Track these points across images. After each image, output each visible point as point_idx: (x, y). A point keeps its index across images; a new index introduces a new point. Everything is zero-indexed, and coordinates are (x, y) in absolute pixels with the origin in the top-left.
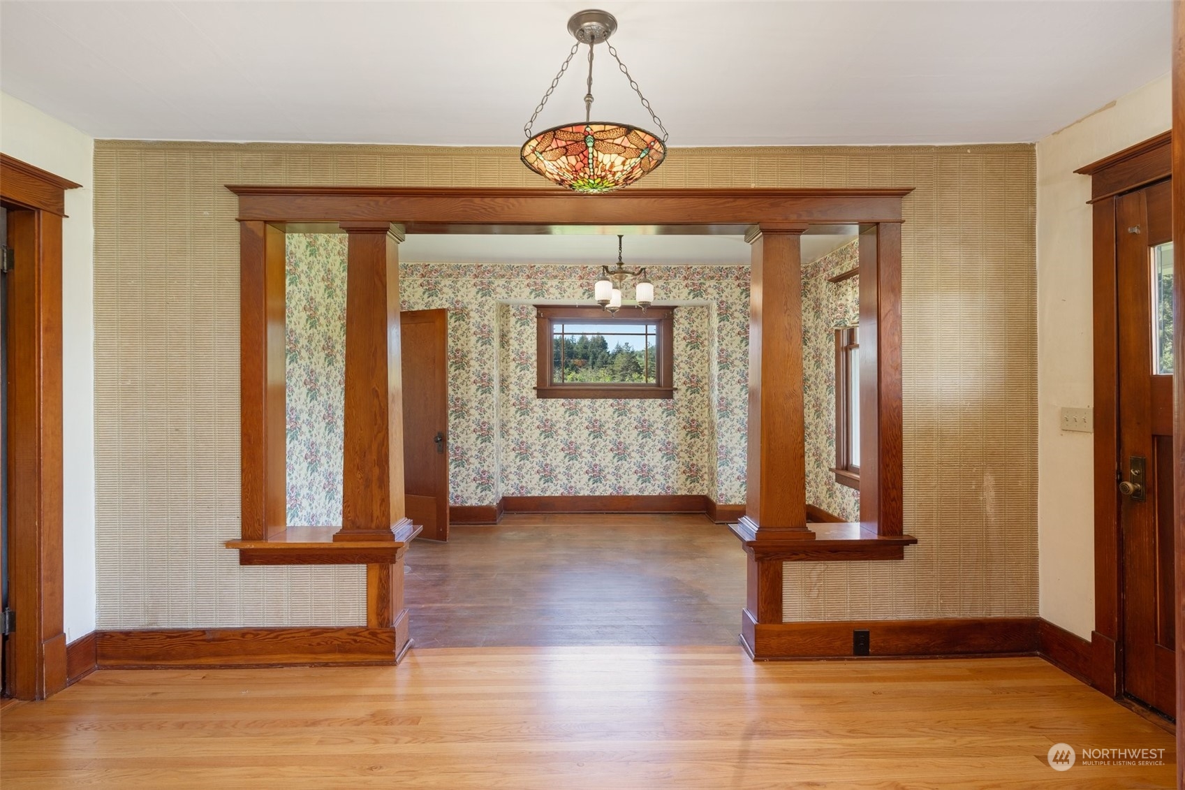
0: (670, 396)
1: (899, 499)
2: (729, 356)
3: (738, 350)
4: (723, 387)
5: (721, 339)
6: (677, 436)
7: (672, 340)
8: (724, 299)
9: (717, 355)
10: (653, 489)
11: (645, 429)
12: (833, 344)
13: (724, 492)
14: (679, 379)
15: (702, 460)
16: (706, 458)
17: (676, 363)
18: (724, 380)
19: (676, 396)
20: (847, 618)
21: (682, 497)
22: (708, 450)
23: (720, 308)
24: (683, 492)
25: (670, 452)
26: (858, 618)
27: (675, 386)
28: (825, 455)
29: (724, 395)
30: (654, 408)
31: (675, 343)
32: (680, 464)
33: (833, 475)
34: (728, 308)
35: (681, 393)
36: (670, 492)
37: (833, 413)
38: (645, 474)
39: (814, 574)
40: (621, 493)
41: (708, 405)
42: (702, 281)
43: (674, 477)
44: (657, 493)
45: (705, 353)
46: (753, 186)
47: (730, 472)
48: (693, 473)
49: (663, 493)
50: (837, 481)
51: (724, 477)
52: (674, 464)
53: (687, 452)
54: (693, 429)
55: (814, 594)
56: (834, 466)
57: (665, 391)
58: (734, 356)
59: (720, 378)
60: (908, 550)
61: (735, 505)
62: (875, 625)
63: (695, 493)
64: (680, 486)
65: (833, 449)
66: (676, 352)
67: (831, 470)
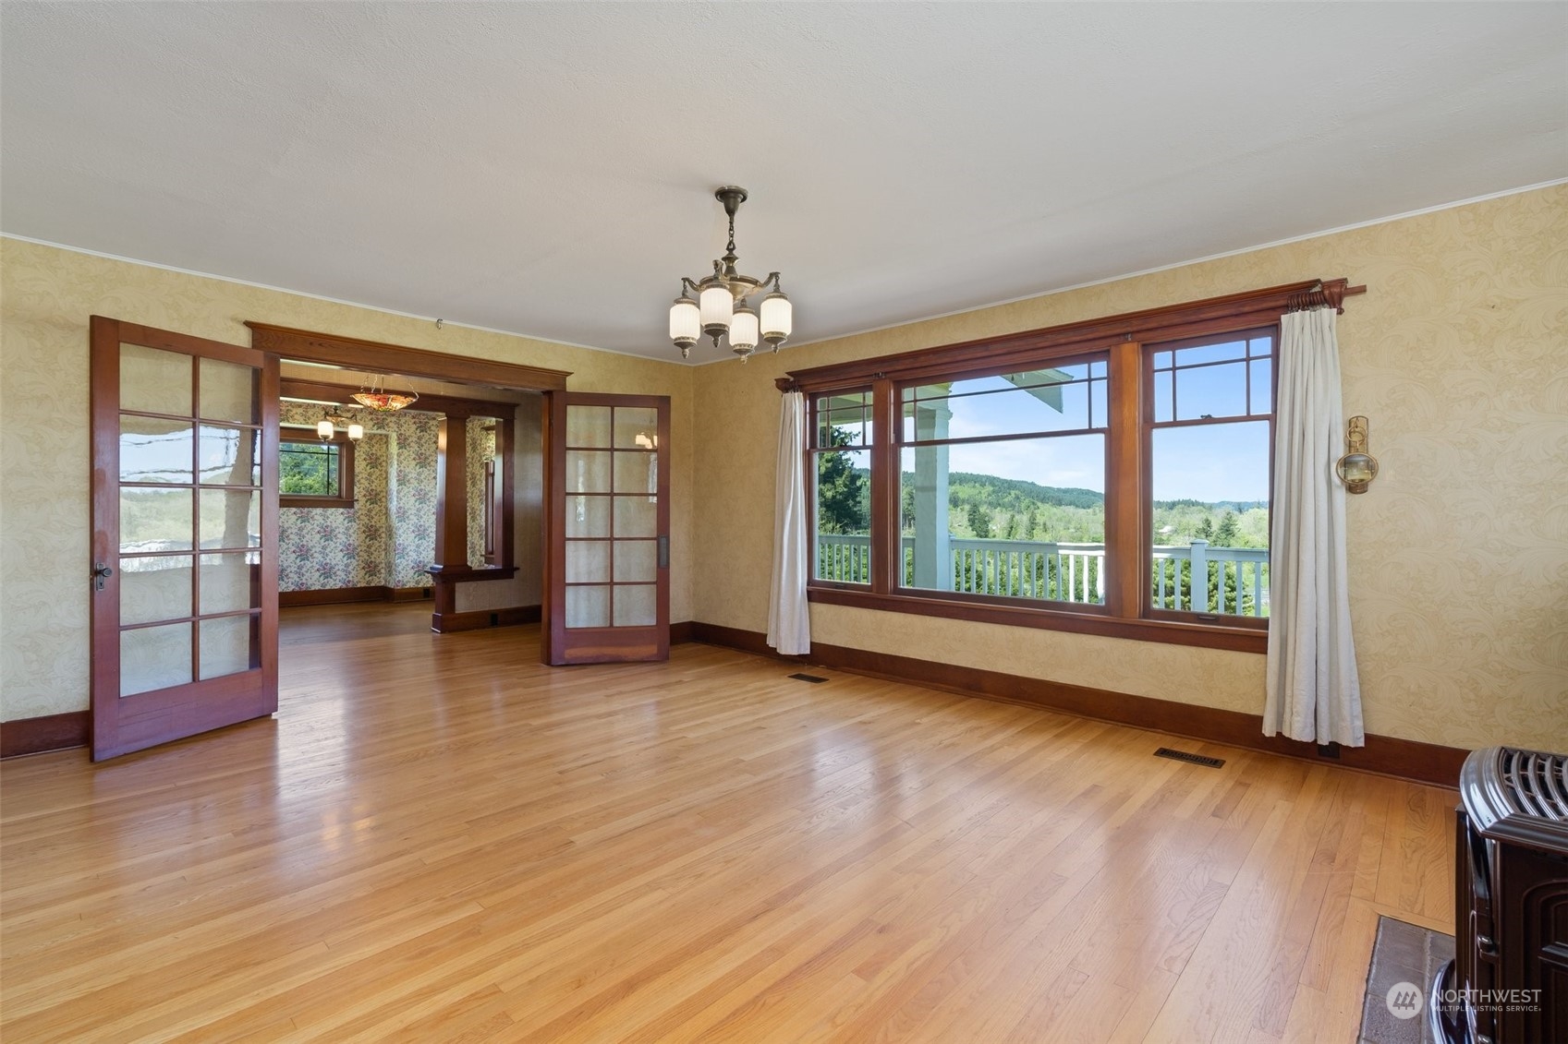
0: (351, 506)
1: (512, 549)
2: (406, 475)
3: (413, 471)
4: (401, 499)
5: (400, 463)
6: (356, 538)
7: (354, 461)
8: (402, 432)
9: (395, 474)
10: (334, 583)
11: (327, 534)
12: (484, 470)
13: (400, 579)
14: (359, 492)
15: (380, 558)
16: (383, 556)
17: (356, 480)
18: (402, 494)
19: (357, 506)
20: (487, 609)
21: (361, 588)
22: (385, 550)
23: (399, 439)
24: (363, 585)
25: (350, 552)
26: (492, 608)
27: (356, 498)
28: (478, 547)
29: (401, 505)
30: (336, 517)
31: (356, 462)
32: (360, 562)
33: (483, 559)
34: (406, 439)
35: (361, 503)
36: (350, 585)
37: (484, 517)
38: (327, 571)
39: (471, 588)
40: (304, 588)
41: (386, 513)
42: (384, 417)
43: (354, 572)
44: (338, 587)
45: (383, 472)
46: (442, 393)
47: (406, 563)
48: (371, 568)
49: (344, 586)
50: (486, 562)
51: (401, 567)
52: (354, 562)
53: (366, 551)
54: (371, 533)
55: (471, 598)
56: (483, 553)
57: (346, 501)
58: (410, 476)
59: (398, 492)
60: (516, 574)
61: (410, 588)
62: (500, 611)
63: (372, 585)
64: (359, 579)
65: (483, 542)
66: (357, 470)
67: (481, 555)
